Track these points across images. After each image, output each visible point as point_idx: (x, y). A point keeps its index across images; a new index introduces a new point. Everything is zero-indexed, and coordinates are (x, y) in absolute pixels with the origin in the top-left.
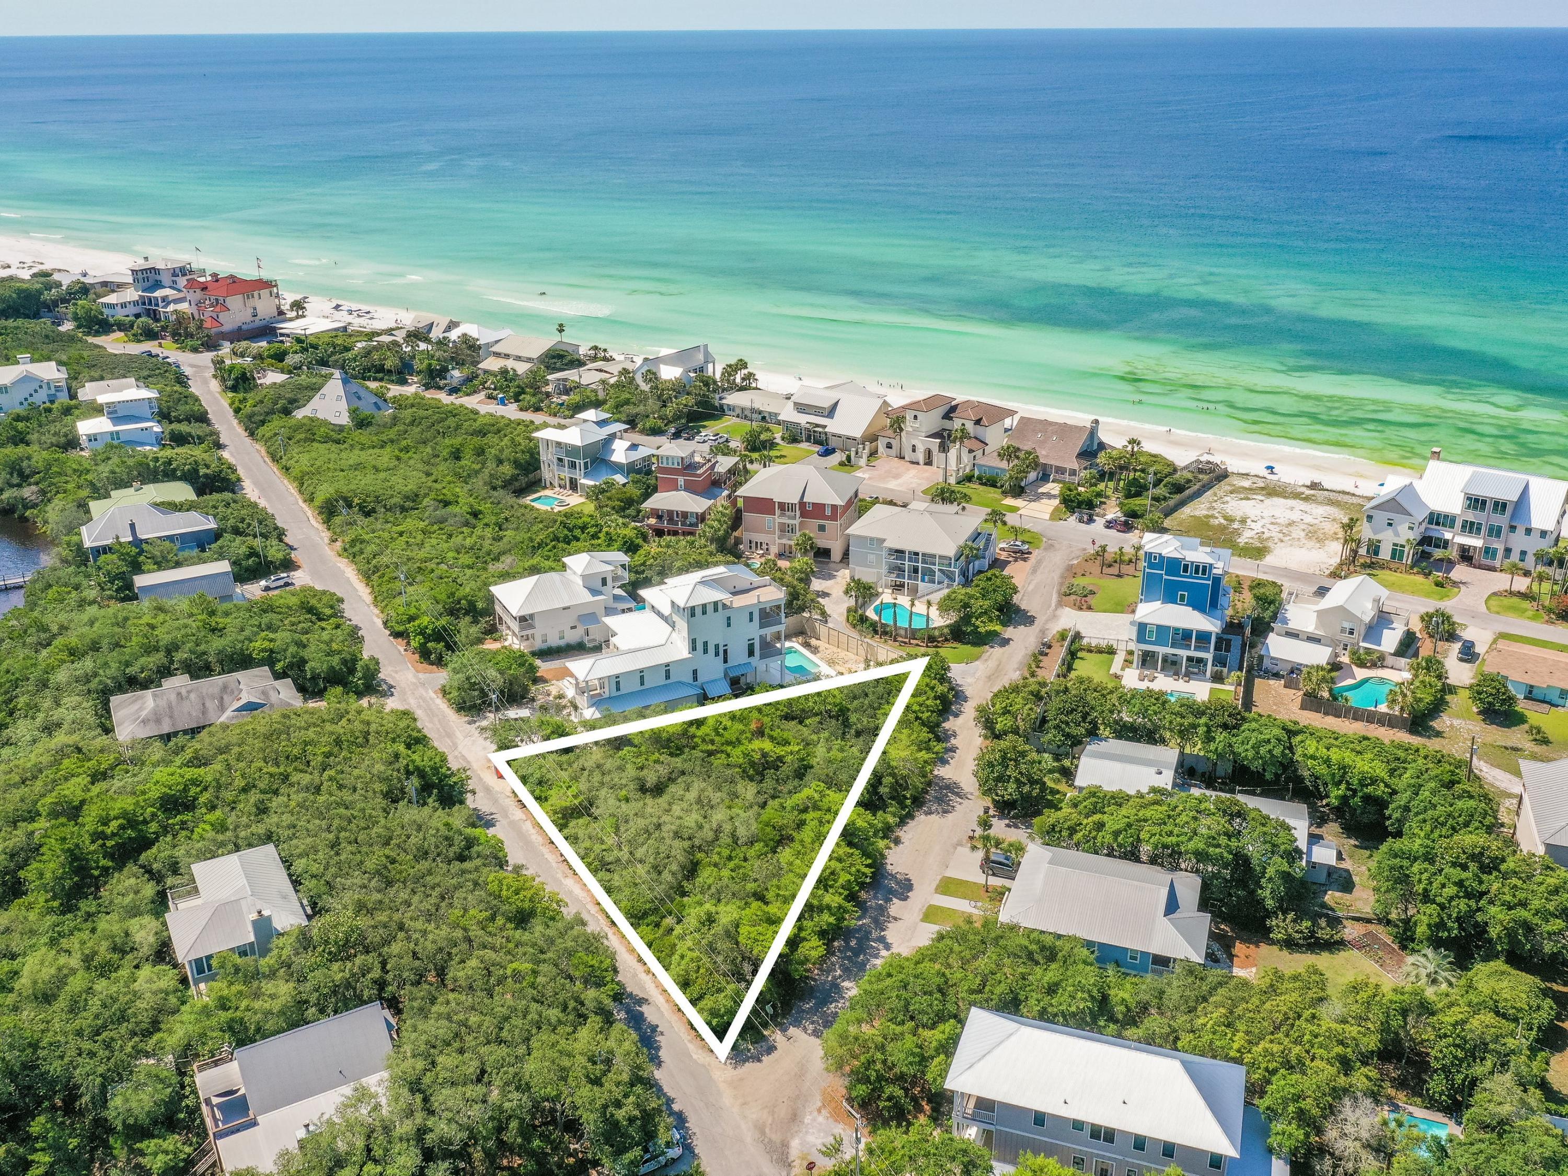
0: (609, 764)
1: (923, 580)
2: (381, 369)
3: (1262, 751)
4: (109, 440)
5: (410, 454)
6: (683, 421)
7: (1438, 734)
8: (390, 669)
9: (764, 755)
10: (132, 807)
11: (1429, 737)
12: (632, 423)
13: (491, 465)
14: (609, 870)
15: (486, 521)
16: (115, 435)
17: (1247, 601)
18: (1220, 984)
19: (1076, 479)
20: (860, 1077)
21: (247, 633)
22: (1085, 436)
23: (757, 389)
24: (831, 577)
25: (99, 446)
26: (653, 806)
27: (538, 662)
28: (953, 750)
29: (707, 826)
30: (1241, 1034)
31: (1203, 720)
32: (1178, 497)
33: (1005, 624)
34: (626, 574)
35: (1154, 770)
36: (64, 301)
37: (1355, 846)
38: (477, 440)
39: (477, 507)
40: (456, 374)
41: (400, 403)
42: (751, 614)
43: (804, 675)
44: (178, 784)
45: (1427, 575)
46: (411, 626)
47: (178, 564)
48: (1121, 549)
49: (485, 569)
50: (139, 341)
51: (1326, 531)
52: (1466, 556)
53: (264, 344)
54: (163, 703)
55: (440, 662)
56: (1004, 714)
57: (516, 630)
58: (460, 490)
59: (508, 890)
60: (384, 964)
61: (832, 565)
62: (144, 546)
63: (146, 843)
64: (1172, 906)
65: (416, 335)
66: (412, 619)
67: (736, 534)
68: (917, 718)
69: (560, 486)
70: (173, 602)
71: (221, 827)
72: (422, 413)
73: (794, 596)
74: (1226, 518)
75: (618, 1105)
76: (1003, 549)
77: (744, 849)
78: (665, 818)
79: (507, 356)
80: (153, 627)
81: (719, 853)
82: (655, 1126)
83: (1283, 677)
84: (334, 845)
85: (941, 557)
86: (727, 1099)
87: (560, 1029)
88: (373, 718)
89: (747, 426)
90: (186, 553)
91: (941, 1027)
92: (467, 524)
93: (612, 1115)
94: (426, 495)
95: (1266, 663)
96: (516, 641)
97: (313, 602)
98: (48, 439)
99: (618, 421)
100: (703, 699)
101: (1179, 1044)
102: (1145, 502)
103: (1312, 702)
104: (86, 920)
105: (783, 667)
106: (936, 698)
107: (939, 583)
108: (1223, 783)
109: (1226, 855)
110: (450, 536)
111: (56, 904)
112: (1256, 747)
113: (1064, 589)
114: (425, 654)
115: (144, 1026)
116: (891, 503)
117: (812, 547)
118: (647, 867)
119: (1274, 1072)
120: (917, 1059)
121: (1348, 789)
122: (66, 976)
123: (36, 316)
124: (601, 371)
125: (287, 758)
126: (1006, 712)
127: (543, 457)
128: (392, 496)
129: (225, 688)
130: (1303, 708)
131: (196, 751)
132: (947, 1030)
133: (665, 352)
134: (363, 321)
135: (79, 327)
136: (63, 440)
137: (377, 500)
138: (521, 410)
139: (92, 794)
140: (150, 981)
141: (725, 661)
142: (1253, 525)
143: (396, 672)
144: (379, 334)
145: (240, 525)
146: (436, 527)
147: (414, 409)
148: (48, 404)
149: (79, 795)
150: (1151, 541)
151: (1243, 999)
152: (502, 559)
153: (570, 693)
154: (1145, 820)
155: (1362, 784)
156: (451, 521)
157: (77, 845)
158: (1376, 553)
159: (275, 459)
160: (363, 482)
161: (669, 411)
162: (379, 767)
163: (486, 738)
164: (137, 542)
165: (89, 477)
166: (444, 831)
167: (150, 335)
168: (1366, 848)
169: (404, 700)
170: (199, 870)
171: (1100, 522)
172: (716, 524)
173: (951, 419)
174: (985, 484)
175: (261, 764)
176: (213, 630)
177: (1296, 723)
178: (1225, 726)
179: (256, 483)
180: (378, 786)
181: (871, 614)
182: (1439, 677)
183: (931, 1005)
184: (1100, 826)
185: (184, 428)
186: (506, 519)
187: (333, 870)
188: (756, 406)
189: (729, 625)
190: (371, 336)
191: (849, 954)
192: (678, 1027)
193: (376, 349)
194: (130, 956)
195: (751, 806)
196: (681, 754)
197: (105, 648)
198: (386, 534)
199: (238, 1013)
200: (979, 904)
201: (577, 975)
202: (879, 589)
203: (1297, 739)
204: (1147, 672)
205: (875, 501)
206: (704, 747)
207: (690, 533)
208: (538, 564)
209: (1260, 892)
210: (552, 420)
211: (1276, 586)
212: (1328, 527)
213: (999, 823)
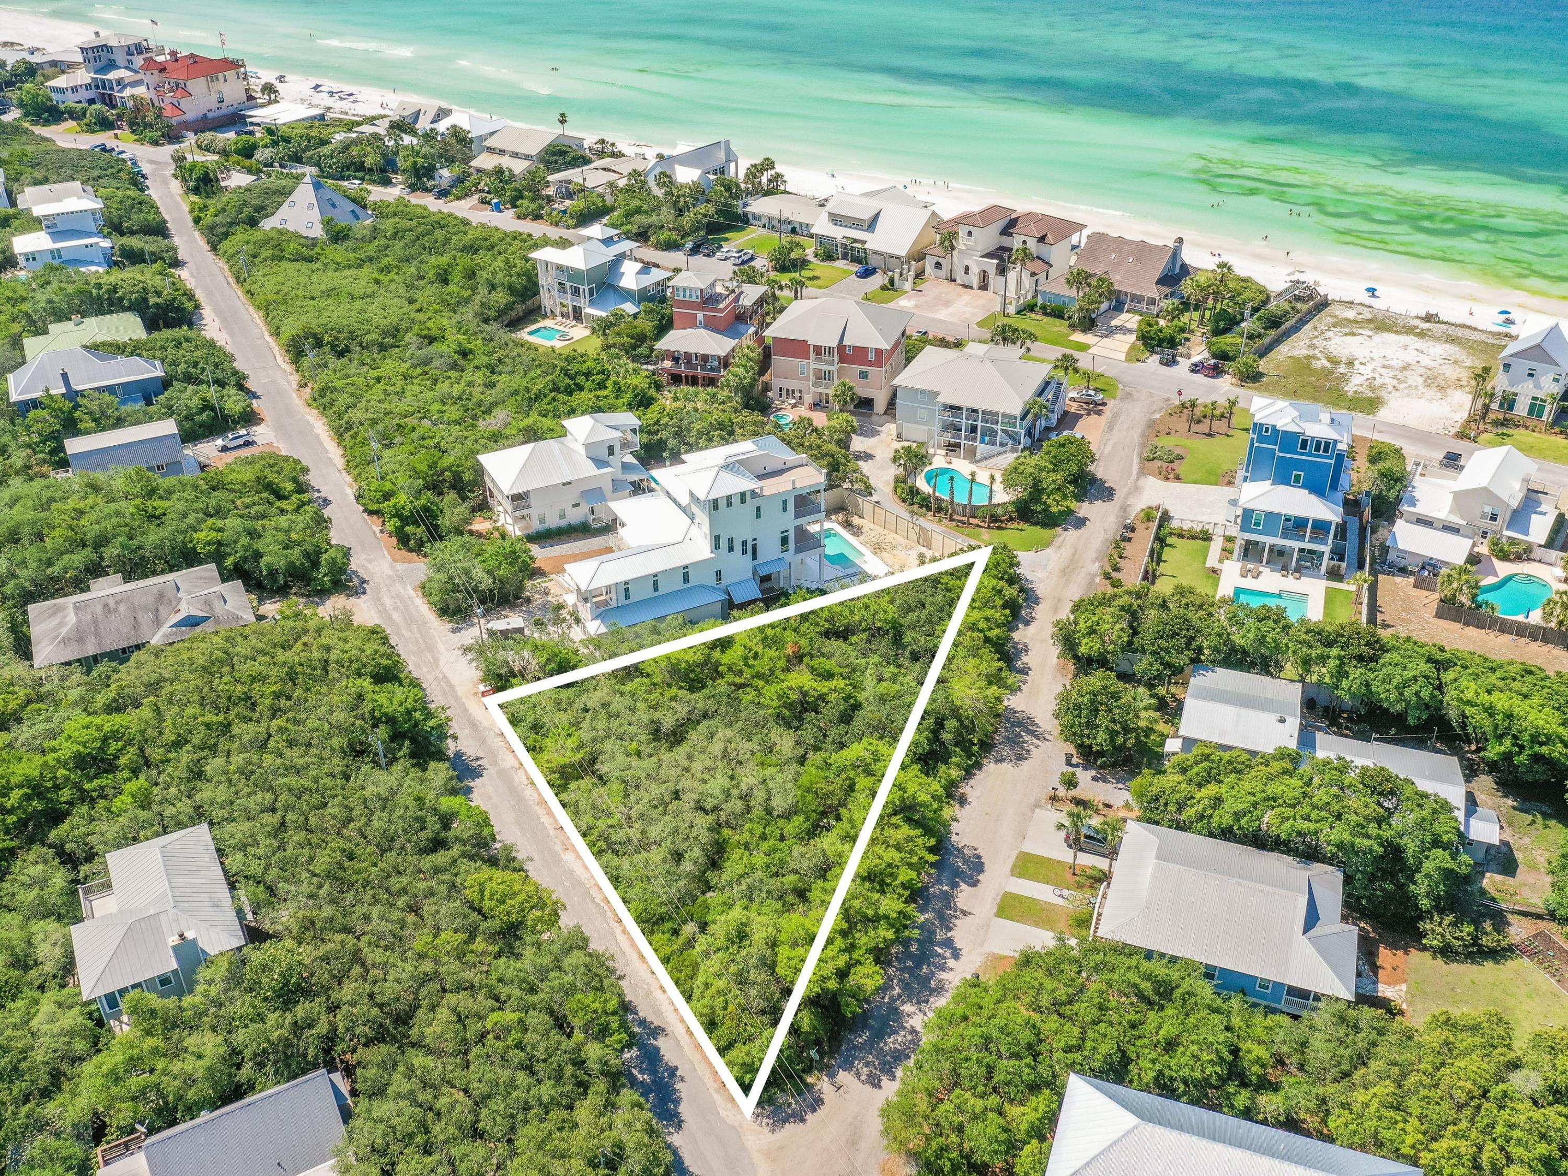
0: (618, 703)
1: (982, 442)
2: (360, 167)
3: (1407, 692)
4: (49, 260)
5: (391, 276)
6: (702, 233)
8: (363, 556)
9: (804, 693)
10: (36, 773)
12: (642, 236)
13: (482, 291)
14: (615, 854)
15: (476, 362)
16: (54, 254)
17: (1363, 470)
19: (1155, 310)
20: (929, 1165)
21: (191, 519)
22: (1166, 258)
23: (785, 193)
24: (874, 433)
25: (38, 266)
26: (670, 760)
27: (535, 550)
28: (1025, 671)
29: (735, 792)
30: (1414, 1122)
31: (1335, 651)
32: (1273, 333)
33: (1079, 498)
34: (637, 439)
35: (1275, 717)
36: (9, 84)
37: (1514, 808)
38: (465, 261)
39: (466, 345)
40: (445, 174)
41: (381, 210)
42: (785, 502)
44: (95, 739)
46: (385, 506)
47: (119, 422)
48: (1214, 403)
49: (474, 428)
50: (93, 132)
51: (1448, 375)
53: (231, 135)
54: (86, 617)
55: (419, 548)
56: (1089, 634)
57: (510, 510)
58: (446, 321)
59: (491, 899)
61: (875, 418)
62: (79, 399)
63: (56, 816)
64: (1312, 919)
65: (400, 127)
66: (387, 496)
67: (764, 378)
68: (987, 640)
69: (562, 315)
70: (107, 476)
71: (145, 802)
72: (405, 223)
73: (834, 467)
74: (1330, 360)
76: (1073, 399)
77: (781, 823)
78: (685, 782)
79: (502, 152)
80: (80, 513)
81: (751, 831)
83: (1413, 573)
84: (280, 830)
85: (1004, 415)
87: (553, 1114)
88: (334, 641)
89: (775, 240)
90: (128, 408)
91: (1033, 1101)
92: (454, 366)
94: (409, 329)
95: (1392, 556)
96: (510, 521)
97: (271, 476)
99: (626, 236)
100: (729, 606)
102: (1238, 340)
103: (1449, 609)
105: (822, 559)
106: (1004, 607)
107: (1002, 445)
108: (1350, 719)
109: (1376, 847)
110: (435, 381)
112: (1400, 687)
113: (1146, 453)
114: (403, 540)
115: (42, 1083)
116: (944, 343)
117: (852, 399)
118: (663, 852)
120: (1003, 1148)
121: (1514, 745)
124: (609, 170)
125: (229, 699)
126: (1092, 632)
127: (542, 282)
128: (369, 332)
129: (161, 596)
130: (1437, 616)
131: (122, 688)
132: (1042, 1106)
133: (682, 148)
134: (345, 105)
135: (26, 115)
137: (352, 336)
138: (519, 217)
140: (51, 1020)
141: (754, 557)
142: (1362, 369)
143: (370, 561)
144: (359, 124)
145: (193, 370)
146: (419, 370)
147: (397, 219)
150: (1262, 409)
152: (495, 411)
153: (571, 599)
154: (1274, 799)
155: (1534, 739)
156: (436, 363)
158: (1511, 407)
159: (240, 281)
160: (335, 315)
161: (687, 220)
162: (339, 716)
163: (470, 661)
164: (72, 395)
165: (25, 307)
166: (414, 810)
167: (105, 124)
168: (1527, 812)
169: (378, 600)
170: (116, 861)
171: (1184, 364)
172: (740, 371)
173: (1010, 235)
174: (1050, 315)
175: (196, 710)
176: (151, 517)
177: (1442, 650)
178: (1360, 658)
179: (219, 312)
180: (336, 742)
181: (922, 484)
183: (1019, 1074)
184: (1218, 801)
185: (135, 242)
186: (500, 361)
187: (276, 870)
188: (787, 215)
189: (758, 516)
190: (350, 126)
191: (909, 963)
192: (701, 1069)
193: (354, 142)
194: (33, 973)
195: (788, 762)
196: (704, 687)
197: (25, 541)
198: (362, 379)
199: (153, 1078)
200: (1066, 892)
201: (577, 1022)
202: (931, 451)
203: (1448, 676)
204: (1250, 566)
205: (925, 340)
206: (730, 678)
207: (712, 382)
208: (535, 423)
209: (1412, 887)
210: (555, 233)
211: (1398, 452)
212: (1450, 372)
213: (1084, 776)
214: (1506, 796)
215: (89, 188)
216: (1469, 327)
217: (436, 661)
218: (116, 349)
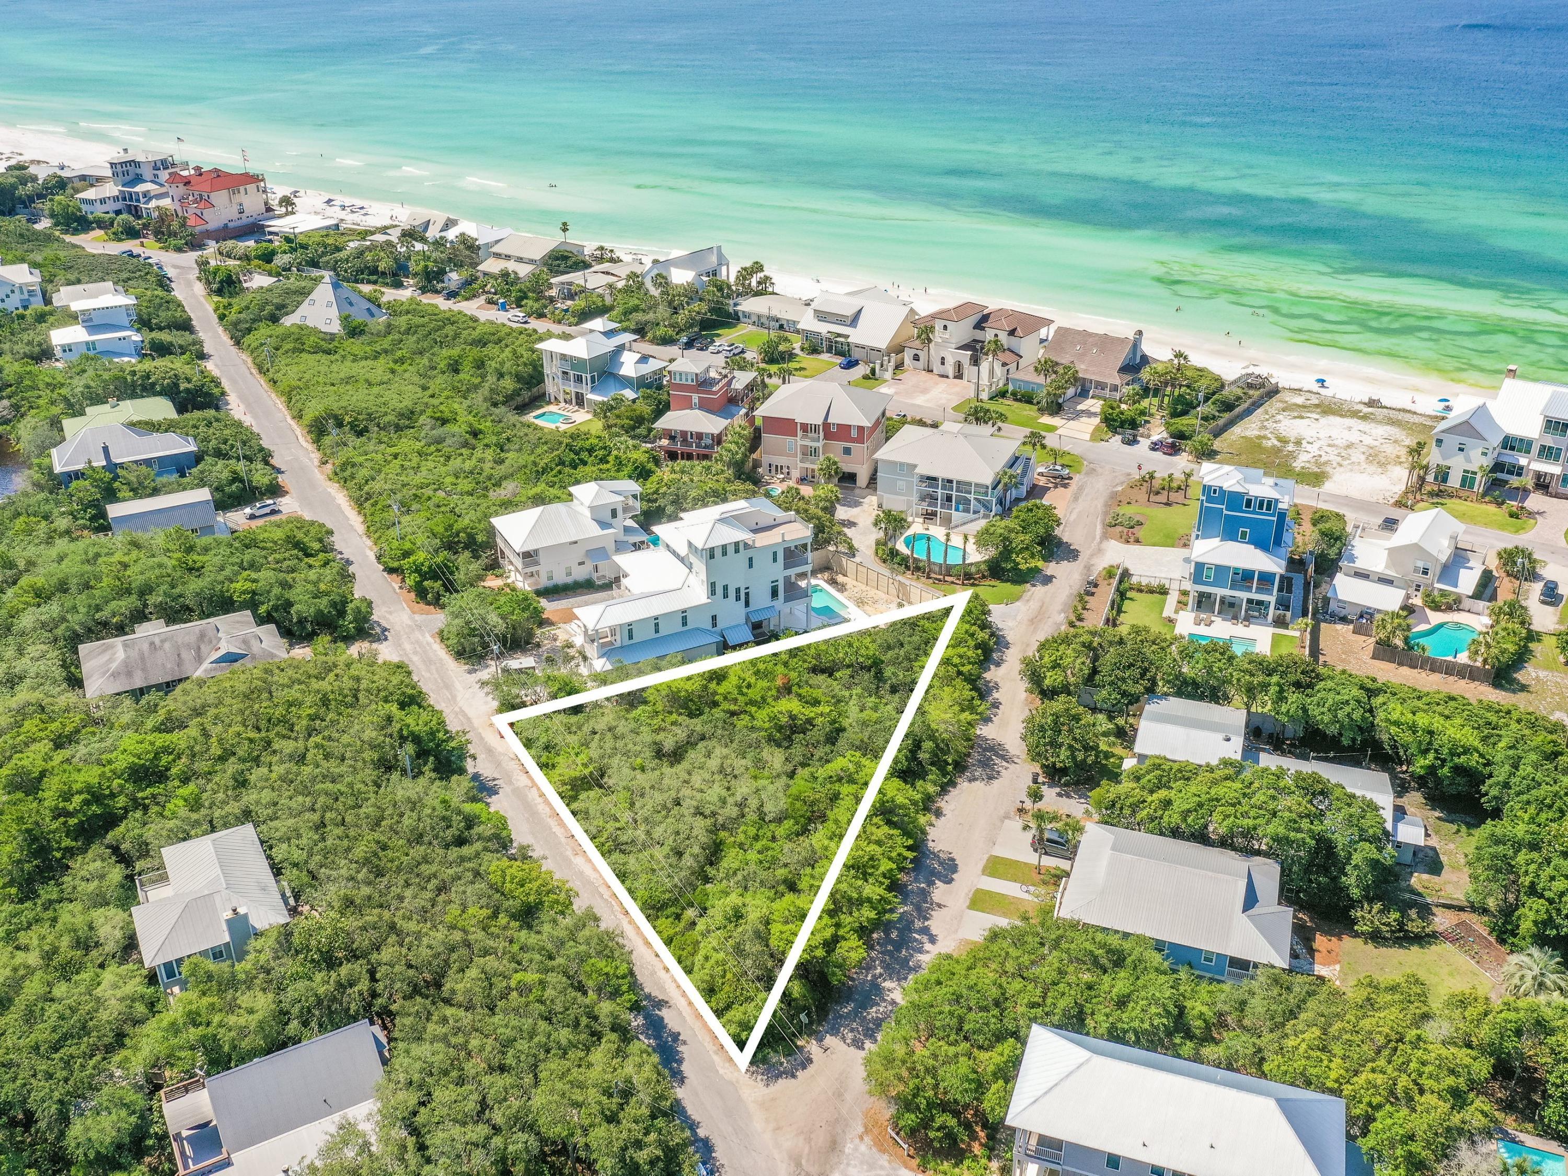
0: (623, 727)
1: (957, 510)
2: (374, 271)
3: (1340, 714)
4: (84, 351)
5: (405, 366)
6: (696, 329)
7: (1524, 688)
8: (384, 609)
9: (793, 717)
10: (96, 780)
11: (1514, 692)
12: (640, 331)
13: (491, 379)
14: (623, 852)
15: (486, 441)
16: (90, 346)
17: (1309, 535)
18: (1310, 994)
19: (1118, 396)
20: (907, 1104)
21: (227, 572)
22: (1127, 349)
23: (773, 293)
24: (857, 504)
25: (74, 357)
26: (671, 774)
27: (543, 602)
28: (996, 705)
29: (730, 800)
30: (1338, 1061)
31: (1275, 679)
32: (1227, 416)
33: (1047, 559)
34: (638, 505)
35: (1220, 736)
36: (40, 196)
37: (1439, 818)
38: (475, 352)
39: (477, 426)
40: (454, 277)
41: (394, 309)
42: (775, 554)
43: (830, 616)
44: (148, 752)
45: (1500, 504)
46: (405, 563)
47: (155, 492)
48: (1170, 476)
49: (485, 496)
50: (120, 240)
51: (1388, 452)
52: (1542, 484)
53: (251, 243)
54: (134, 654)
55: (437, 602)
56: (1053, 668)
57: (520, 566)
58: (459, 406)
59: (511, 883)
60: (372, 973)
61: (857, 491)
62: (119, 471)
63: (111, 820)
64: (1251, 900)
65: (410, 235)
66: (406, 554)
67: (754, 456)
68: (959, 673)
69: (566, 401)
70: (147, 536)
71: (195, 804)
72: (417, 320)
73: (819, 529)
74: (1280, 439)
75: (639, 1145)
76: (1041, 474)
77: (772, 826)
78: (686, 792)
79: (508, 257)
80: (125, 566)
81: (745, 832)
82: (679, 1165)
83: (1352, 622)
84: (320, 826)
85: (977, 485)
86: (758, 1123)
87: (571, 1054)
88: (364, 672)
89: (764, 336)
90: (164, 479)
91: (999, 1048)
92: (465, 445)
93: (631, 1158)
94: (422, 412)
95: (1333, 606)
96: (519, 578)
97: (300, 535)
98: (21, 348)
99: (625, 330)
100: (724, 647)
101: (1266, 1067)
102: (1194, 421)
103: (1385, 651)
104: (46, 909)
105: (809, 609)
106: (977, 647)
107: (975, 512)
108: (1292, 745)
109: (1308, 840)
110: (448, 458)
111: (13, 890)
112: (1334, 710)
113: (1109, 520)
114: (421, 593)
115: (107, 1040)
116: (921, 423)
117: (836, 472)
118: (666, 849)
119: (1379, 1107)
120: (973, 1086)
121: (1436, 758)
122: (23, 977)
123: (12, 212)
124: (608, 273)
125: (269, 720)
126: (1055, 666)
127: (547, 370)
128: (386, 414)
129: (202, 636)
130: (1373, 658)
131: (169, 712)
132: (1006, 1052)
133: (676, 253)
134: (356, 218)
135: (56, 224)
136: (37, 349)
137: (370, 417)
139: (54, 763)
140: (115, 986)
141: (747, 604)
142: (1309, 448)
143: (391, 613)
144: (373, 233)
145: (223, 447)
146: (433, 448)
147: (410, 316)
148: (21, 311)
149: (40, 764)
150: (1210, 473)
151: (1338, 1015)
152: (504, 484)
153: (579, 641)
154: (1218, 800)
155: (1452, 754)
156: (449, 441)
157: (37, 823)
158: (1445, 480)
159: (262, 370)
160: (354, 399)
161: (681, 318)
162: (370, 734)
163: (487, 694)
164: (111, 467)
165: (63, 391)
166: (440, 811)
167: (131, 233)
168: (1452, 822)
169: (398, 645)
170: (171, 854)
171: (1144, 443)
172: (733, 447)
173: (983, 329)
174: (1020, 400)
175: (240, 728)
176: (191, 570)
177: (1374, 680)
178: (1298, 685)
179: (242, 398)
180: (368, 755)
181: (901, 547)
182: (1523, 623)
183: (987, 1024)
184: (1167, 803)
185: (164, 336)
186: (508, 439)
187: (317, 858)
188: (774, 313)
189: (751, 566)
190: (364, 234)
191: (890, 948)
192: (702, 1036)
193: (369, 249)
194: (94, 953)
195: (778, 776)
196: (701, 714)
197: (74, 589)
198: (380, 456)
199: (210, 1030)
200: (1032, 888)
201: (590, 984)
202: (910, 519)
203: (1378, 701)
204: (1203, 616)
205: (903, 420)
206: (726, 706)
207: (706, 457)
208: (543, 492)
209: (1344, 879)
210: (557, 329)
211: (1340, 517)
212: (1391, 450)
213: (1050, 793)
214: (1433, 809)
215: (120, 288)
216: (1409, 411)
217: (454, 697)
218: (151, 427)
